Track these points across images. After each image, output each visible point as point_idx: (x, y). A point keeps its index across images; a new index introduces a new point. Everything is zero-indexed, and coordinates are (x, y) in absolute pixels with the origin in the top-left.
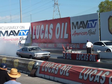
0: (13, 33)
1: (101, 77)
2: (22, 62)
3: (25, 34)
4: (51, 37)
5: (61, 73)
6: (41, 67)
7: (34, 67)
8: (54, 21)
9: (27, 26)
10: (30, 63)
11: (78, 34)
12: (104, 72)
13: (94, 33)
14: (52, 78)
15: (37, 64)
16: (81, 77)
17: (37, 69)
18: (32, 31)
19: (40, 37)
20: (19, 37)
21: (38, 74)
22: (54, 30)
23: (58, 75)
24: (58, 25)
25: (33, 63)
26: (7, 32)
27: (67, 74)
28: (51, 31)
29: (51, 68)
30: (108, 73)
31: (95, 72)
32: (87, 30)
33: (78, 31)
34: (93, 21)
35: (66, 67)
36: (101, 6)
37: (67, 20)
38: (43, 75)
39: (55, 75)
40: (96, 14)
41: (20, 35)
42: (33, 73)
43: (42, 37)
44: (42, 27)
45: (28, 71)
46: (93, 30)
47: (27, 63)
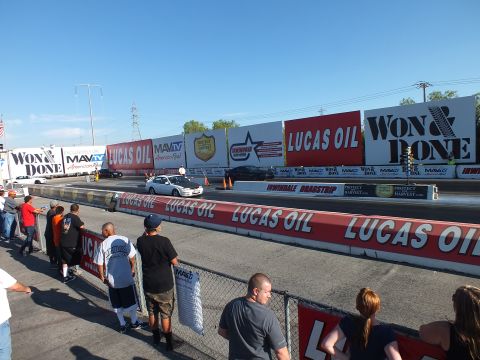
1: (189, 208)
2: (98, 195)
3: (100, 158)
4: (131, 162)
5: (145, 206)
6: (121, 199)
7: (113, 200)
8: (130, 144)
9: (102, 150)
10: (107, 195)
11: (162, 158)
12: (192, 202)
13: (178, 157)
14: (134, 211)
15: (117, 196)
16: (167, 209)
17: (116, 202)
18: (108, 156)
19: (118, 163)
21: (117, 208)
22: (134, 154)
23: (141, 208)
24: (139, 148)
25: (111, 195)
26: (76, 157)
27: (152, 207)
28: (131, 156)
29: (134, 200)
30: (196, 203)
31: (183, 203)
32: (171, 154)
33: (161, 155)
34: (178, 143)
35: (150, 199)
36: (186, 126)
37: (150, 141)
38: (123, 209)
39: (137, 208)
40: (181, 136)
41: (94, 160)
42: (112, 207)
43: (120, 162)
44: (121, 150)
45: (105, 204)
46: (178, 153)
47: (103, 195)
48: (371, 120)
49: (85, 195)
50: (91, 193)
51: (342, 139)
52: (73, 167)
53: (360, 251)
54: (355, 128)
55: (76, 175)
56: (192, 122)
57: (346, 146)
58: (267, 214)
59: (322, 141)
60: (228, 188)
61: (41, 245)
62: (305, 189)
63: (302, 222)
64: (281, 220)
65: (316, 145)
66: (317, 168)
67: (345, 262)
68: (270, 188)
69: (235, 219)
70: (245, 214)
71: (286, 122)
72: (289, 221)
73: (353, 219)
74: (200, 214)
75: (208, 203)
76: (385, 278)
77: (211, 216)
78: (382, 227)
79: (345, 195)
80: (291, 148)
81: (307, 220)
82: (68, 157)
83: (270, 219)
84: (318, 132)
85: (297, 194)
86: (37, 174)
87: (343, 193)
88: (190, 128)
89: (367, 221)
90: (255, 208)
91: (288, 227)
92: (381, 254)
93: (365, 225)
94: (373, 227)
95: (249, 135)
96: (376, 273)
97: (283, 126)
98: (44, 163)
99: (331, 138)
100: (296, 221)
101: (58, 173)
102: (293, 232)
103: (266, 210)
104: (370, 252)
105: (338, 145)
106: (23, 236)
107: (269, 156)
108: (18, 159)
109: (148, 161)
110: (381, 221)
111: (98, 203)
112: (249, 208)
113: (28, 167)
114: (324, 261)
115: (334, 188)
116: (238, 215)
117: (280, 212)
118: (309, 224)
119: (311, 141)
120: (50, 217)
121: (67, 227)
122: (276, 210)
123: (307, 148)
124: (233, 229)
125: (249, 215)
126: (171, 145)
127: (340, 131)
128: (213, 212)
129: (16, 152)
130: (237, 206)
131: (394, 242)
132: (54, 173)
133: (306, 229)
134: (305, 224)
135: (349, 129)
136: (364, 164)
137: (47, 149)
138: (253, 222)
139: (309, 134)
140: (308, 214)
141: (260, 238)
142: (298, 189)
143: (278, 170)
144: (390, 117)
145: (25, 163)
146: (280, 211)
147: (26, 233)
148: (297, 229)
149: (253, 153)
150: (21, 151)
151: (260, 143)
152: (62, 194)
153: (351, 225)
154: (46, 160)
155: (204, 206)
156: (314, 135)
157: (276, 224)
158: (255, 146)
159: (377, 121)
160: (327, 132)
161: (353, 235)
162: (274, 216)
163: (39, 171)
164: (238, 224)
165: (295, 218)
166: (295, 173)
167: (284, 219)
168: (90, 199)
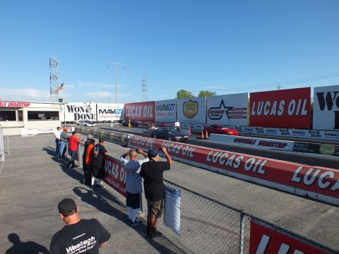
0: (111, 111)
1: (176, 149)
2: (117, 135)
3: (120, 112)
4: (139, 116)
5: (147, 145)
6: (131, 140)
7: (127, 140)
8: (143, 104)
9: (122, 106)
10: (123, 136)
11: (160, 115)
12: (179, 145)
13: (172, 114)
15: (129, 137)
18: (125, 111)
19: (131, 116)
20: (114, 115)
21: (129, 145)
22: (142, 111)
23: (144, 146)
24: (146, 107)
25: (125, 136)
26: (105, 110)
27: (152, 146)
28: (140, 112)
29: (140, 141)
30: (181, 146)
31: (173, 145)
32: (167, 112)
33: (160, 112)
34: (172, 105)
35: (150, 140)
36: (178, 94)
37: (153, 103)
38: (132, 146)
39: (142, 146)
40: (174, 100)
41: (116, 113)
42: (125, 144)
43: (133, 115)
44: (133, 108)
45: (121, 142)
46: (171, 112)
47: (120, 136)
48: (320, 95)
49: (109, 135)
50: (113, 134)
51: (294, 108)
52: (102, 117)
53: (304, 192)
54: (305, 101)
55: (104, 122)
56: (183, 91)
57: (297, 114)
58: (232, 158)
59: (278, 109)
60: (205, 139)
61: (80, 164)
62: (262, 143)
63: (259, 166)
64: (242, 163)
65: (273, 112)
66: (273, 129)
67: (290, 200)
68: (236, 140)
69: (208, 159)
70: (216, 157)
71: (251, 94)
72: (249, 164)
73: (299, 168)
74: (184, 154)
75: (190, 147)
76: (323, 216)
77: (191, 155)
78: (323, 176)
79: (294, 150)
80: (253, 113)
81: (263, 164)
82: (100, 110)
83: (234, 161)
84: (276, 102)
85: (256, 147)
86: (80, 119)
87: (292, 149)
88: (181, 94)
89: (311, 170)
90: (223, 153)
91: (247, 169)
92: (321, 197)
93: (308, 173)
94: (316, 174)
95: (222, 102)
96: (316, 211)
97: (249, 97)
98: (85, 113)
99: (286, 107)
100: (254, 165)
101: (94, 120)
102: (250, 173)
103: (232, 155)
104: (311, 194)
105: (290, 113)
106: (69, 157)
107: (237, 118)
108: (70, 109)
109: (151, 116)
110: (323, 171)
111: (117, 140)
112: (220, 152)
113: (75, 114)
114: (274, 197)
115: (286, 145)
116: (211, 157)
117: (242, 158)
118: (264, 168)
119: (270, 108)
120: (86, 146)
121: (97, 153)
122: (239, 156)
123: (266, 113)
124: (207, 166)
125: (219, 158)
126: (167, 106)
127: (293, 102)
128: (193, 153)
129: (70, 105)
130: (211, 151)
131: (333, 188)
132: (90, 120)
133: (261, 171)
134: (261, 168)
135: (300, 101)
136: (311, 128)
137: (88, 104)
138: (222, 163)
139: (268, 103)
140: (263, 160)
141: (226, 175)
142: (257, 143)
143: (243, 128)
144: (336, 93)
145: (74, 112)
146: (242, 156)
147: (71, 155)
148: (254, 170)
149: (225, 114)
150: (73, 104)
151: (231, 108)
152: (95, 133)
153: (297, 171)
154: (87, 111)
155: (187, 148)
156: (272, 104)
157: (238, 165)
158: (226, 109)
159: (325, 96)
160: (283, 102)
161: (298, 180)
162: (237, 159)
163: (82, 117)
164: (211, 163)
165: (253, 163)
166: (255, 131)
167: (244, 163)
168: (112, 138)
